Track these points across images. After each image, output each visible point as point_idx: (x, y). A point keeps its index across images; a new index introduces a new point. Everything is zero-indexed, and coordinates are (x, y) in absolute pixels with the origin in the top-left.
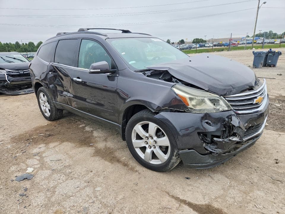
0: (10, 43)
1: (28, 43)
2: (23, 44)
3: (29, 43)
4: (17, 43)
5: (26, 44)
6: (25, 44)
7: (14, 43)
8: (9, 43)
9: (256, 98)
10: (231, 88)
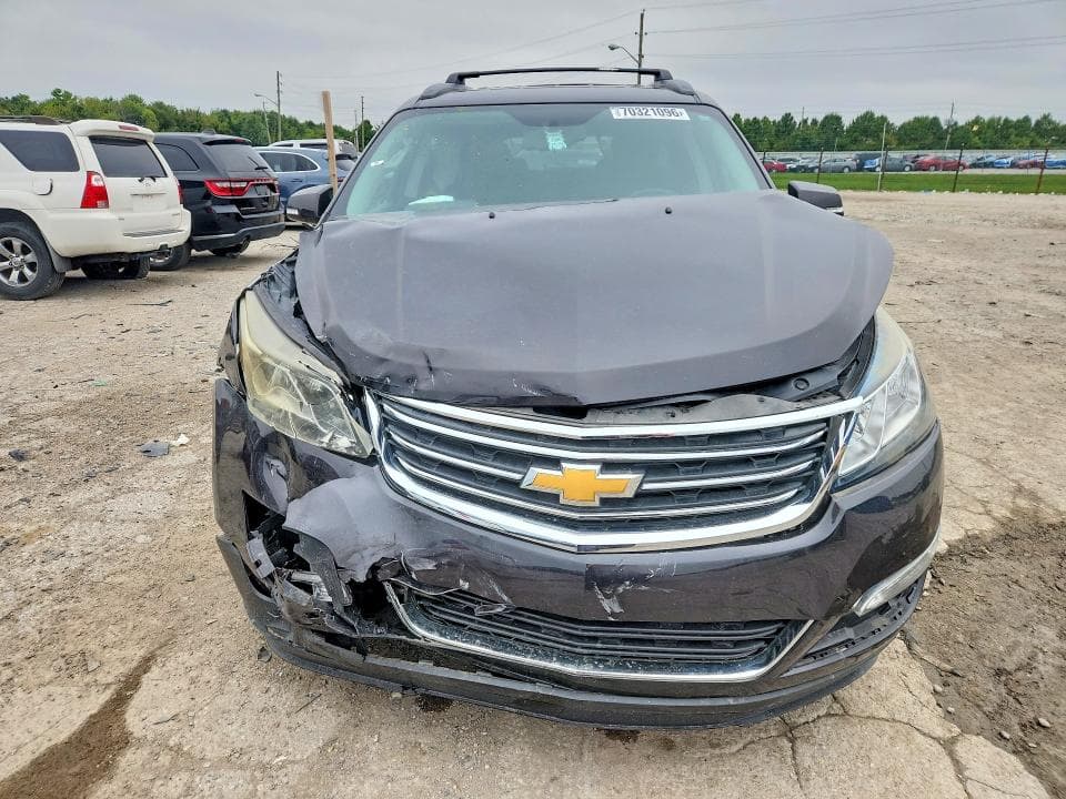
0: (766, 120)
1: (820, 119)
2: (805, 121)
3: (826, 118)
4: (787, 118)
5: (815, 122)
6: (809, 122)
7: (778, 118)
8: (761, 118)
9: (555, 462)
10: (422, 363)
